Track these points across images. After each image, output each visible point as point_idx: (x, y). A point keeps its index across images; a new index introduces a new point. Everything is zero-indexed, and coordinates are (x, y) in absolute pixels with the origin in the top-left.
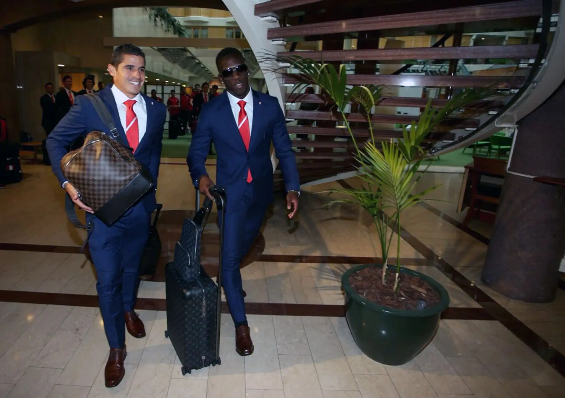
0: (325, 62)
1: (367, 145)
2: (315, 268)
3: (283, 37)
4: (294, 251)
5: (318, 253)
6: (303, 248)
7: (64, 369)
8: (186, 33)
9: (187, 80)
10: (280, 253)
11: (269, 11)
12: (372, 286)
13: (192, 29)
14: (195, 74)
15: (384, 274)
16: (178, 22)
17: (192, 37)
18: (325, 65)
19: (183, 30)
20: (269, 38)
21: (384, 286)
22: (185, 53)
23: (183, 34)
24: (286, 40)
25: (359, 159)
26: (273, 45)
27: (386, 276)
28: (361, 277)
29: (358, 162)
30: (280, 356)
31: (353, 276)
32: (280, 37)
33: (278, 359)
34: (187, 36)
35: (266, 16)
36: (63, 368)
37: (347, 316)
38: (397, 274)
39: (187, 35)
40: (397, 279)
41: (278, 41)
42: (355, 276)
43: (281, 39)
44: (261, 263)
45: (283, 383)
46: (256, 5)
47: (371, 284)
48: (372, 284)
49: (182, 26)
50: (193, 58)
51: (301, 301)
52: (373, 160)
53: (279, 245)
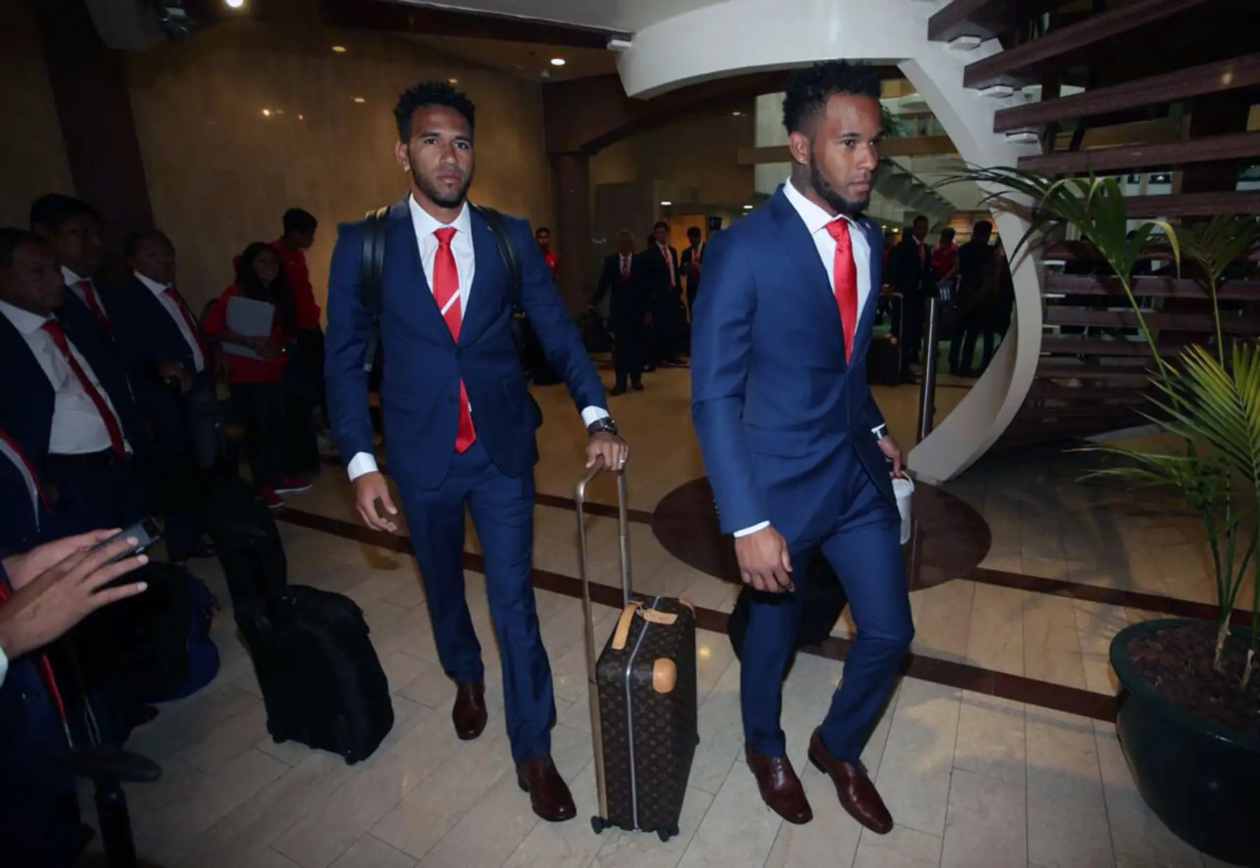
0: (1099, 174)
1: (1191, 352)
2: (1090, 613)
3: (1029, 125)
4: (1049, 570)
5: (1104, 583)
6: (1073, 566)
7: (572, 703)
8: (901, 129)
9: (900, 219)
10: (1018, 570)
11: (997, 75)
12: (1186, 668)
13: (916, 120)
14: (913, 206)
15: (1220, 646)
16: (886, 108)
17: (916, 135)
18: (1099, 180)
19: (895, 123)
20: (996, 130)
21: (1216, 674)
22: (888, 168)
23: (896, 131)
24: (1035, 130)
25: (1163, 383)
26: (1009, 142)
27: (1223, 651)
28: (1162, 644)
29: (1161, 390)
30: (955, 771)
31: (1143, 639)
32: (1022, 127)
33: (949, 775)
34: (903, 134)
35: (989, 87)
36: (572, 700)
37: (1118, 720)
38: (1251, 653)
39: (904, 131)
40: (1249, 664)
41: (1018, 135)
42: (1148, 640)
43: (1025, 129)
44: (969, 584)
45: (946, 825)
46: (966, 68)
47: (1183, 663)
48: (1186, 664)
49: (894, 116)
50: (907, 176)
51: (1035, 674)
52: (1204, 388)
53: (1020, 554)
